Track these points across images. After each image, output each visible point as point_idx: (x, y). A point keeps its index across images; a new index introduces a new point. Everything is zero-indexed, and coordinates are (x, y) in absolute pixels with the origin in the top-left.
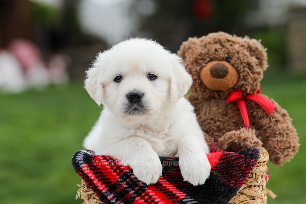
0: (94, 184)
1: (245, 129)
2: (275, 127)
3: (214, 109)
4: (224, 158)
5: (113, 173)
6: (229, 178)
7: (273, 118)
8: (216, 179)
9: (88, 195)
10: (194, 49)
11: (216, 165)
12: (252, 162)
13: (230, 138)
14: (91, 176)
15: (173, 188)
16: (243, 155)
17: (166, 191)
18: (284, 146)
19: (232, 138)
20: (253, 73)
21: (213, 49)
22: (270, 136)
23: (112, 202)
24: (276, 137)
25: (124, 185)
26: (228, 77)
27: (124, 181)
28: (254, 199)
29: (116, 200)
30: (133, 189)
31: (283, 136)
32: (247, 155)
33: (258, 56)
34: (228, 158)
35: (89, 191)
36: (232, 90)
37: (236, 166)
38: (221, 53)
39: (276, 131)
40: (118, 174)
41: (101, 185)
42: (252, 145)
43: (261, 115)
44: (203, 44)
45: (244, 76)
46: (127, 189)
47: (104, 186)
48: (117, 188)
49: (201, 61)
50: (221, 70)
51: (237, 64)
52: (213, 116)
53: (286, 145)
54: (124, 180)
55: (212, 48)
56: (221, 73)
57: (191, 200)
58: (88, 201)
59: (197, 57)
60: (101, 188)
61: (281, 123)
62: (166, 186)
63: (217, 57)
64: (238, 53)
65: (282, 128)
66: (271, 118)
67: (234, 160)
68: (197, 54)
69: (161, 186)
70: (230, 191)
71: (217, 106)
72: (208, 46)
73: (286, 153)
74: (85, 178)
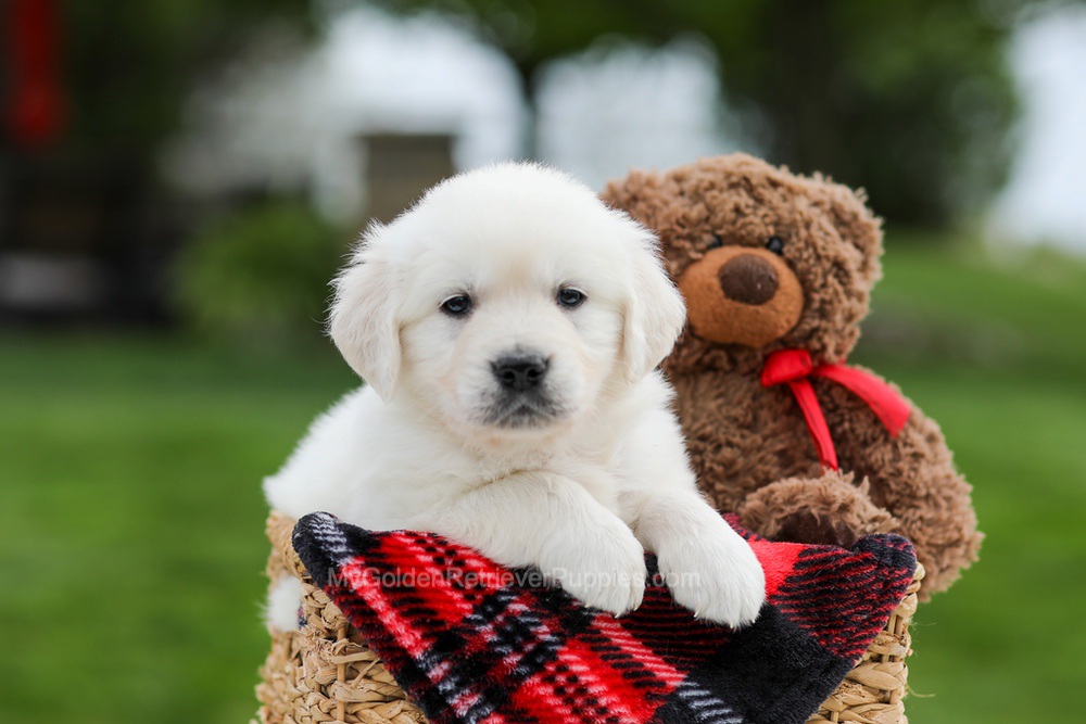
0: (382, 626)
1: (836, 473)
2: (912, 474)
3: (712, 405)
4: (812, 562)
5: (449, 593)
6: (826, 628)
7: (905, 444)
8: (787, 630)
9: (346, 664)
10: (657, 202)
11: (785, 580)
12: (901, 578)
13: (791, 501)
14: (374, 600)
15: (644, 651)
16: (869, 555)
17: (623, 661)
18: (943, 538)
19: (798, 500)
20: (849, 294)
21: (730, 206)
22: (898, 501)
23: (444, 690)
24: (917, 507)
25: (488, 632)
26: (779, 300)
27: (489, 622)
28: (888, 702)
29: (457, 684)
30: (518, 649)
31: (937, 506)
32: (881, 554)
33: (861, 242)
34: (825, 561)
35: (351, 653)
36: (780, 347)
37: (851, 589)
38: (757, 220)
39: (918, 488)
40: (468, 597)
41: (406, 631)
42: (869, 528)
43: (865, 434)
44: (687, 186)
45: (823, 302)
46: (498, 649)
47: (418, 635)
48: (462, 642)
49: (687, 245)
50: (761, 278)
51: (807, 260)
52: (709, 429)
53: (948, 535)
54: (489, 618)
55: (724, 201)
56: (759, 286)
57: (702, 693)
58: (345, 686)
59: (672, 230)
60: (407, 641)
61: (928, 462)
62: (620, 644)
63: (743, 232)
64: (808, 225)
65: (935, 480)
66: (900, 445)
67: (847, 567)
68: (673, 220)
69: (605, 644)
70: (827, 671)
71: (719, 396)
72: (709, 195)
73: (946, 561)
74: (350, 604)
